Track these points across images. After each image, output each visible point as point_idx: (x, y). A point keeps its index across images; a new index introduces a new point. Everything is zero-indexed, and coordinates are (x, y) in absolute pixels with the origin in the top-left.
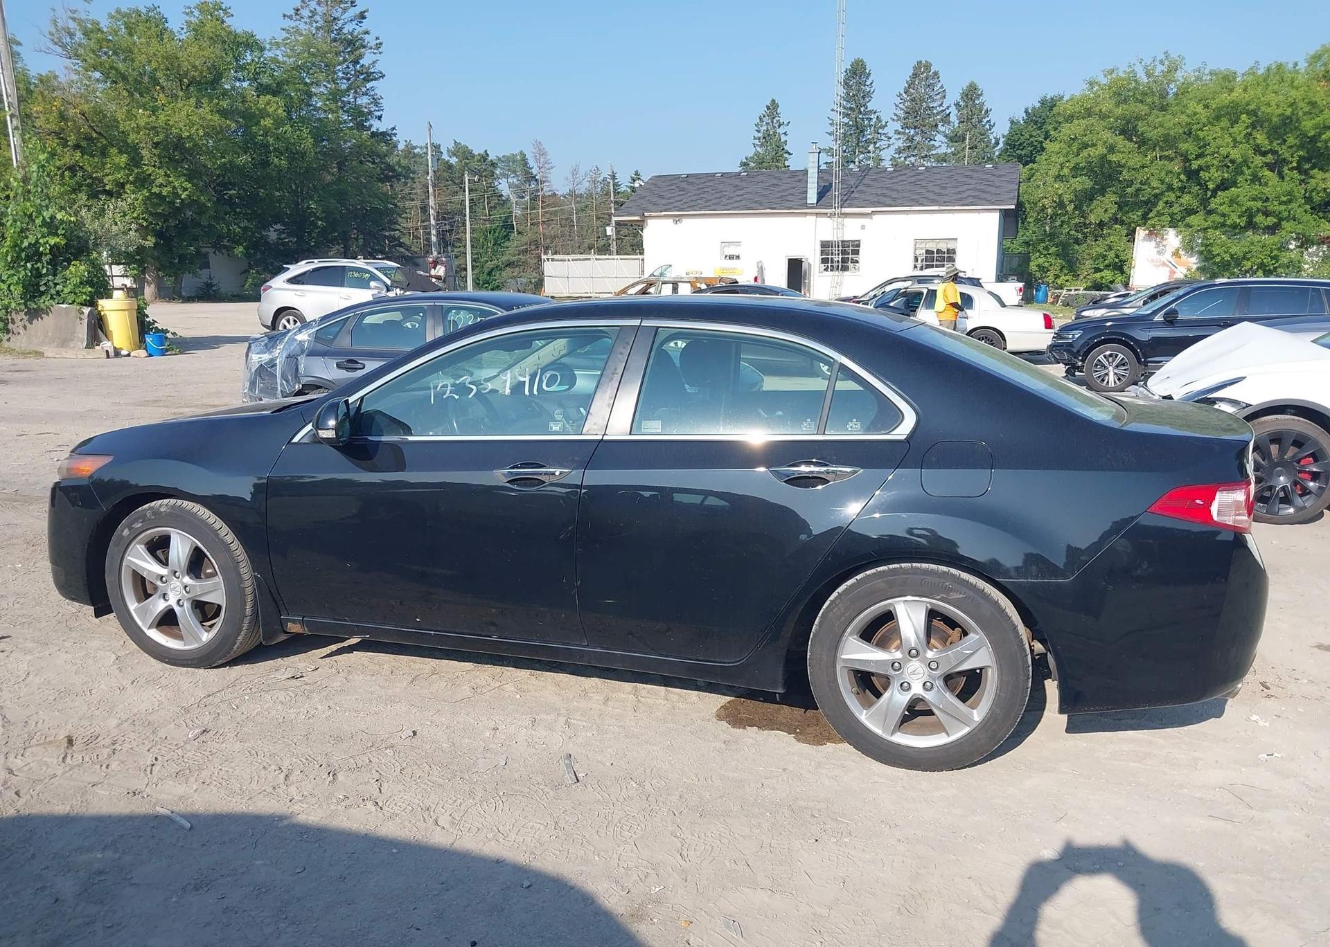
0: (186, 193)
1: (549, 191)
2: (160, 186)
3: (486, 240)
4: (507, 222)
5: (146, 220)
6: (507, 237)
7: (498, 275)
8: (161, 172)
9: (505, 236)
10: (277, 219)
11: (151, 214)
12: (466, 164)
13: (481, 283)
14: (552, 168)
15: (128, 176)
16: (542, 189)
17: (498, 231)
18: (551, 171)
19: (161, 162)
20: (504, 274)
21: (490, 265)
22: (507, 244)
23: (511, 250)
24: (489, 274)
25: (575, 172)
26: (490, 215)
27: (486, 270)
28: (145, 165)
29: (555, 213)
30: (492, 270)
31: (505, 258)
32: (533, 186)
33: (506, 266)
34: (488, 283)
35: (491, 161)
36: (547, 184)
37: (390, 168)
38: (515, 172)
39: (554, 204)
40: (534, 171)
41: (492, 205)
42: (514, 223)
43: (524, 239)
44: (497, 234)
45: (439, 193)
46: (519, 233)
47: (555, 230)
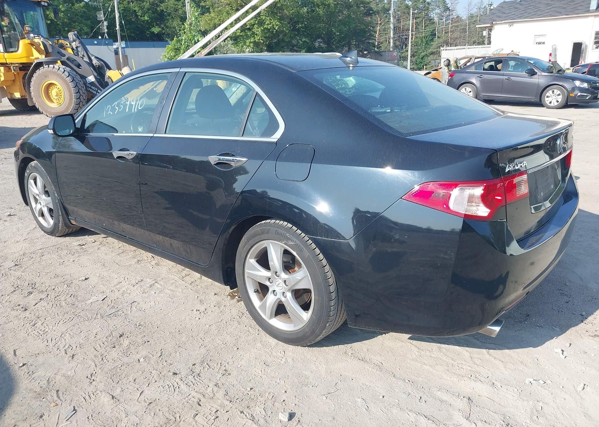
0: (278, 27)
1: (456, 15)
2: (267, 25)
3: (422, 42)
4: (433, 32)
5: (263, 40)
6: (432, 40)
7: (426, 59)
8: (268, 18)
9: (431, 40)
10: (319, 37)
11: (265, 37)
12: (415, 5)
13: (418, 63)
14: (458, 3)
15: (256, 21)
16: (452, 14)
17: (428, 37)
18: (458, 4)
19: (268, 14)
20: (429, 58)
21: (423, 54)
22: (432, 43)
23: (434, 46)
24: (422, 58)
25: (470, 4)
26: (425, 30)
27: (421, 57)
28: (262, 16)
29: (457, 26)
30: (424, 56)
31: (430, 51)
32: (448, 13)
33: (431, 54)
34: (421, 63)
35: (428, 2)
36: (455, 11)
37: (371, 9)
38: (439, 7)
39: (458, 21)
40: (449, 6)
41: (426, 24)
42: (437, 33)
43: (441, 40)
44: (427, 39)
45: (403, 21)
46: (438, 37)
47: (456, 35)
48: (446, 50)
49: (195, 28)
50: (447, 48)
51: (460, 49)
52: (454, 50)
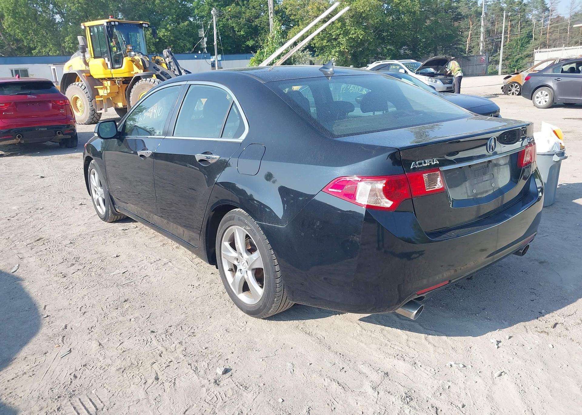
0: (362, 36)
1: (556, 15)
2: (352, 34)
3: (517, 44)
4: (529, 34)
5: (348, 49)
6: (528, 42)
7: (521, 62)
8: (353, 28)
9: (527, 42)
10: (404, 44)
11: (350, 46)
12: (510, 7)
13: (511, 66)
14: (559, 2)
15: (341, 31)
16: (551, 15)
17: (523, 40)
18: (559, 4)
19: (353, 24)
20: (524, 61)
21: (518, 57)
22: (528, 46)
23: (529, 49)
24: (517, 61)
25: (573, 3)
26: (520, 32)
27: (515, 60)
28: (347, 26)
29: (557, 27)
30: (518, 59)
31: (525, 53)
32: (546, 14)
33: (526, 57)
34: (515, 66)
35: (524, 3)
36: (555, 11)
37: (459, 14)
38: (536, 8)
39: (557, 22)
40: (548, 6)
41: (522, 26)
42: (533, 35)
43: (538, 42)
44: (523, 41)
45: (497, 24)
46: (535, 39)
47: (556, 35)
48: (540, 52)
49: (277, 41)
50: (542, 50)
51: (555, 51)
52: (549, 51)
